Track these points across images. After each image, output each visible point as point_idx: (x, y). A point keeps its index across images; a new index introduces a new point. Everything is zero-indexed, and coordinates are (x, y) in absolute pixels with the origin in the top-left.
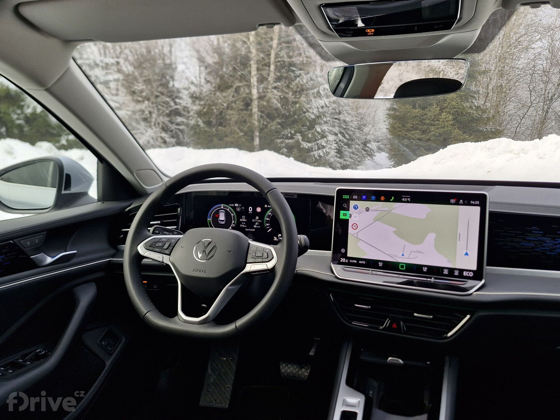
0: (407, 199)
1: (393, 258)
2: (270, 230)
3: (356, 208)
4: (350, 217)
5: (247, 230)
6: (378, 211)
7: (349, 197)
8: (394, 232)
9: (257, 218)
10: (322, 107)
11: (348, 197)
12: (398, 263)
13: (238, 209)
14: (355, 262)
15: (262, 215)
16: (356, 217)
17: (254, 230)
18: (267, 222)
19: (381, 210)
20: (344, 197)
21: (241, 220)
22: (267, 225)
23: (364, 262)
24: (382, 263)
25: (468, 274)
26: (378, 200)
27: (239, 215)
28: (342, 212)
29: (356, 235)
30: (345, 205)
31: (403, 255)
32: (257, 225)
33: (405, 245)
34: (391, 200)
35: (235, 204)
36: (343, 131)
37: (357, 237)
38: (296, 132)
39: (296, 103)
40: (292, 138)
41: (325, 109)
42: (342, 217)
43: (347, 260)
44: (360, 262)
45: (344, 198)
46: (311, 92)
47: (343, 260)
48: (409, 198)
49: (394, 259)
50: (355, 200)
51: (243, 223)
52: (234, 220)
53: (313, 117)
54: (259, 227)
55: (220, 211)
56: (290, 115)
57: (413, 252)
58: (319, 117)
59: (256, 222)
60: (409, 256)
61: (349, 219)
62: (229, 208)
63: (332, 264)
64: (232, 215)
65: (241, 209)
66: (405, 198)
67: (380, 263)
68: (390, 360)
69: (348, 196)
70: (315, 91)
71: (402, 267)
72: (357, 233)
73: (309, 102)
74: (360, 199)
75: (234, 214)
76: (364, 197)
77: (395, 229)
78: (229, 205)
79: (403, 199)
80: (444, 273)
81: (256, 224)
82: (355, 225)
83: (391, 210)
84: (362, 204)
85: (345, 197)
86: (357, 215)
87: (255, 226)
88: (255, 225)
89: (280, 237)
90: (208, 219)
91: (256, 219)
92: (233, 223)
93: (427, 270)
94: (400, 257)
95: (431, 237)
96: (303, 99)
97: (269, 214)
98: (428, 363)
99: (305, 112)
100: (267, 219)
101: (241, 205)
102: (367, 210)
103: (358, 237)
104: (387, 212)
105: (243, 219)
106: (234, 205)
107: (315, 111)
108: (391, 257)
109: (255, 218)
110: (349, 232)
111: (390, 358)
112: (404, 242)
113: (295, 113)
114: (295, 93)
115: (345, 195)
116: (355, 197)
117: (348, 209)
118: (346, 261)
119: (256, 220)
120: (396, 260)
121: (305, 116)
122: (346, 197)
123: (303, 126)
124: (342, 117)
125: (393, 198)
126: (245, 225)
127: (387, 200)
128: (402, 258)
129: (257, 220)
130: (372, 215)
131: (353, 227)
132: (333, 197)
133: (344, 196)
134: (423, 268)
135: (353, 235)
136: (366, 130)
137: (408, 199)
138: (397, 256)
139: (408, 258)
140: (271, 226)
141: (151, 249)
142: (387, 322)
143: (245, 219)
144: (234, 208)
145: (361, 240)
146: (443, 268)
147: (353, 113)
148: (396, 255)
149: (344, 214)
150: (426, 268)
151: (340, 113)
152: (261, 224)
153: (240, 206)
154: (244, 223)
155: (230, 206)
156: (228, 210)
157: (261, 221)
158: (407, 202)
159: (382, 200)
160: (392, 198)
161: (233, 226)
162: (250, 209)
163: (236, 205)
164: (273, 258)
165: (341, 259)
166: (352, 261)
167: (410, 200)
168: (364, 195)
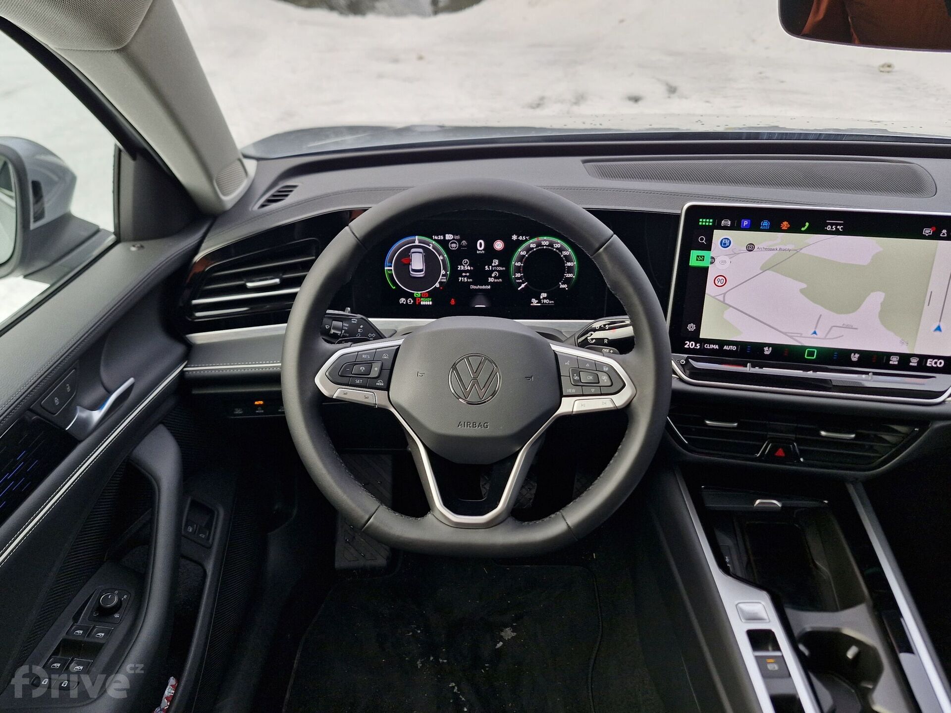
0: (836, 228)
1: (793, 339)
2: (523, 286)
3: (725, 244)
4: (712, 263)
5: (473, 287)
6: (773, 250)
7: (713, 222)
8: (802, 291)
9: (496, 262)
11: (709, 222)
12: (804, 348)
13: (454, 246)
14: (716, 347)
15: (505, 256)
16: (724, 262)
17: (489, 287)
18: (518, 269)
19: (780, 249)
21: (460, 268)
22: (518, 275)
23: (734, 348)
24: (771, 348)
25: (936, 363)
26: (775, 228)
27: (455, 258)
28: (694, 254)
29: (721, 298)
30: (702, 239)
31: (815, 333)
32: (495, 277)
33: (821, 315)
34: (803, 229)
35: (447, 235)
37: (723, 302)
42: (693, 262)
43: (698, 345)
44: (725, 348)
45: (702, 225)
47: (689, 345)
48: (840, 224)
49: (797, 341)
50: (725, 228)
51: (464, 274)
52: (445, 269)
54: (501, 280)
55: (413, 250)
57: (834, 326)
59: (492, 271)
60: (826, 335)
61: (710, 266)
62: (432, 244)
64: (440, 258)
65: (460, 246)
66: (832, 224)
67: (766, 349)
68: (759, 503)
69: (711, 220)
71: (811, 354)
72: (725, 294)
74: (736, 226)
75: (443, 256)
76: (746, 223)
77: (804, 286)
78: (432, 238)
79: (829, 228)
80: (890, 363)
81: (493, 275)
82: (721, 278)
83: (801, 249)
84: (740, 238)
85: (703, 222)
86: (727, 259)
87: (491, 280)
88: (491, 277)
89: (544, 298)
90: (386, 268)
91: (493, 264)
92: (443, 275)
93: (859, 358)
94: (809, 338)
95: (875, 299)
97: (522, 253)
98: (826, 502)
100: (516, 264)
101: (458, 237)
102: (751, 248)
103: (726, 302)
104: (792, 253)
105: (465, 266)
106: (444, 237)
108: (791, 337)
109: (490, 264)
110: (707, 291)
111: (758, 501)
112: (820, 310)
115: (703, 218)
116: (727, 222)
117: (708, 247)
118: (696, 346)
119: (492, 267)
120: (799, 342)
122: (706, 222)
125: (807, 224)
126: (468, 277)
127: (795, 228)
128: (814, 338)
129: (495, 266)
130: (759, 258)
131: (716, 282)
133: (701, 220)
134: (853, 354)
135: (714, 297)
137: (838, 227)
138: (803, 335)
139: (825, 338)
140: (526, 278)
141: (345, 380)
142: (766, 447)
143: (470, 265)
144: (444, 243)
145: (730, 306)
146: (889, 355)
148: (801, 334)
149: (698, 256)
150: (857, 355)
152: (504, 275)
153: (457, 240)
154: (468, 274)
155: (435, 240)
156: (431, 248)
157: (504, 268)
158: (837, 233)
159: (784, 228)
160: (804, 226)
161: (443, 280)
162: (481, 245)
163: (449, 237)
164: (624, 385)
165: (686, 342)
166: (709, 346)
167: (842, 228)
168: (746, 219)
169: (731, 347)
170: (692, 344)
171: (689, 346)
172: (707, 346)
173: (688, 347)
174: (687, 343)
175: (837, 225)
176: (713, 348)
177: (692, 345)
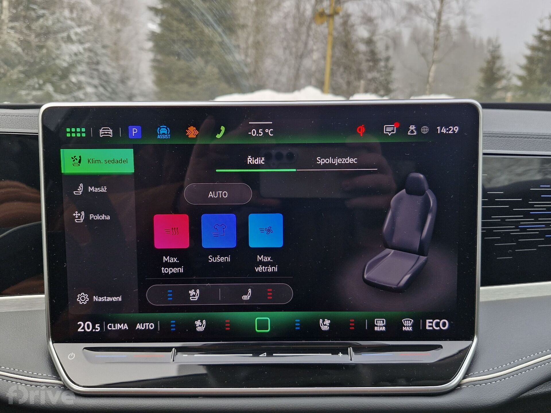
0: (264, 131)
10: (76, 54)
11: (81, 132)
14: (124, 327)
20: (71, 132)
23: (150, 327)
24: (204, 322)
25: (438, 325)
36: (104, 84)
38: (45, 83)
39: (41, 47)
40: (40, 88)
41: (80, 57)
43: (97, 326)
44: (139, 326)
46: (60, 36)
48: (268, 127)
53: (65, 65)
56: (35, 62)
58: (72, 65)
63: (51, 343)
66: (257, 127)
70: (65, 34)
71: (263, 325)
73: (59, 48)
76: (134, 131)
79: (254, 132)
80: (376, 329)
93: (330, 325)
96: (50, 43)
99: (54, 59)
107: (67, 58)
113: (41, 60)
114: (38, 35)
118: (94, 327)
121: (55, 64)
122: (76, 132)
123: (54, 75)
124: (101, 68)
132: (35, 137)
134: (321, 322)
136: (130, 83)
137: (267, 131)
147: (114, 64)
150: (328, 323)
151: (98, 63)
159: (191, 135)
160: (220, 131)
165: (79, 323)
166: (114, 327)
167: (271, 132)
168: (134, 124)
169: (147, 324)
170: (88, 325)
171: (84, 328)
172: (110, 327)
173: (83, 330)
174: (80, 325)
175: (264, 127)
176: (120, 329)
177: (88, 328)
